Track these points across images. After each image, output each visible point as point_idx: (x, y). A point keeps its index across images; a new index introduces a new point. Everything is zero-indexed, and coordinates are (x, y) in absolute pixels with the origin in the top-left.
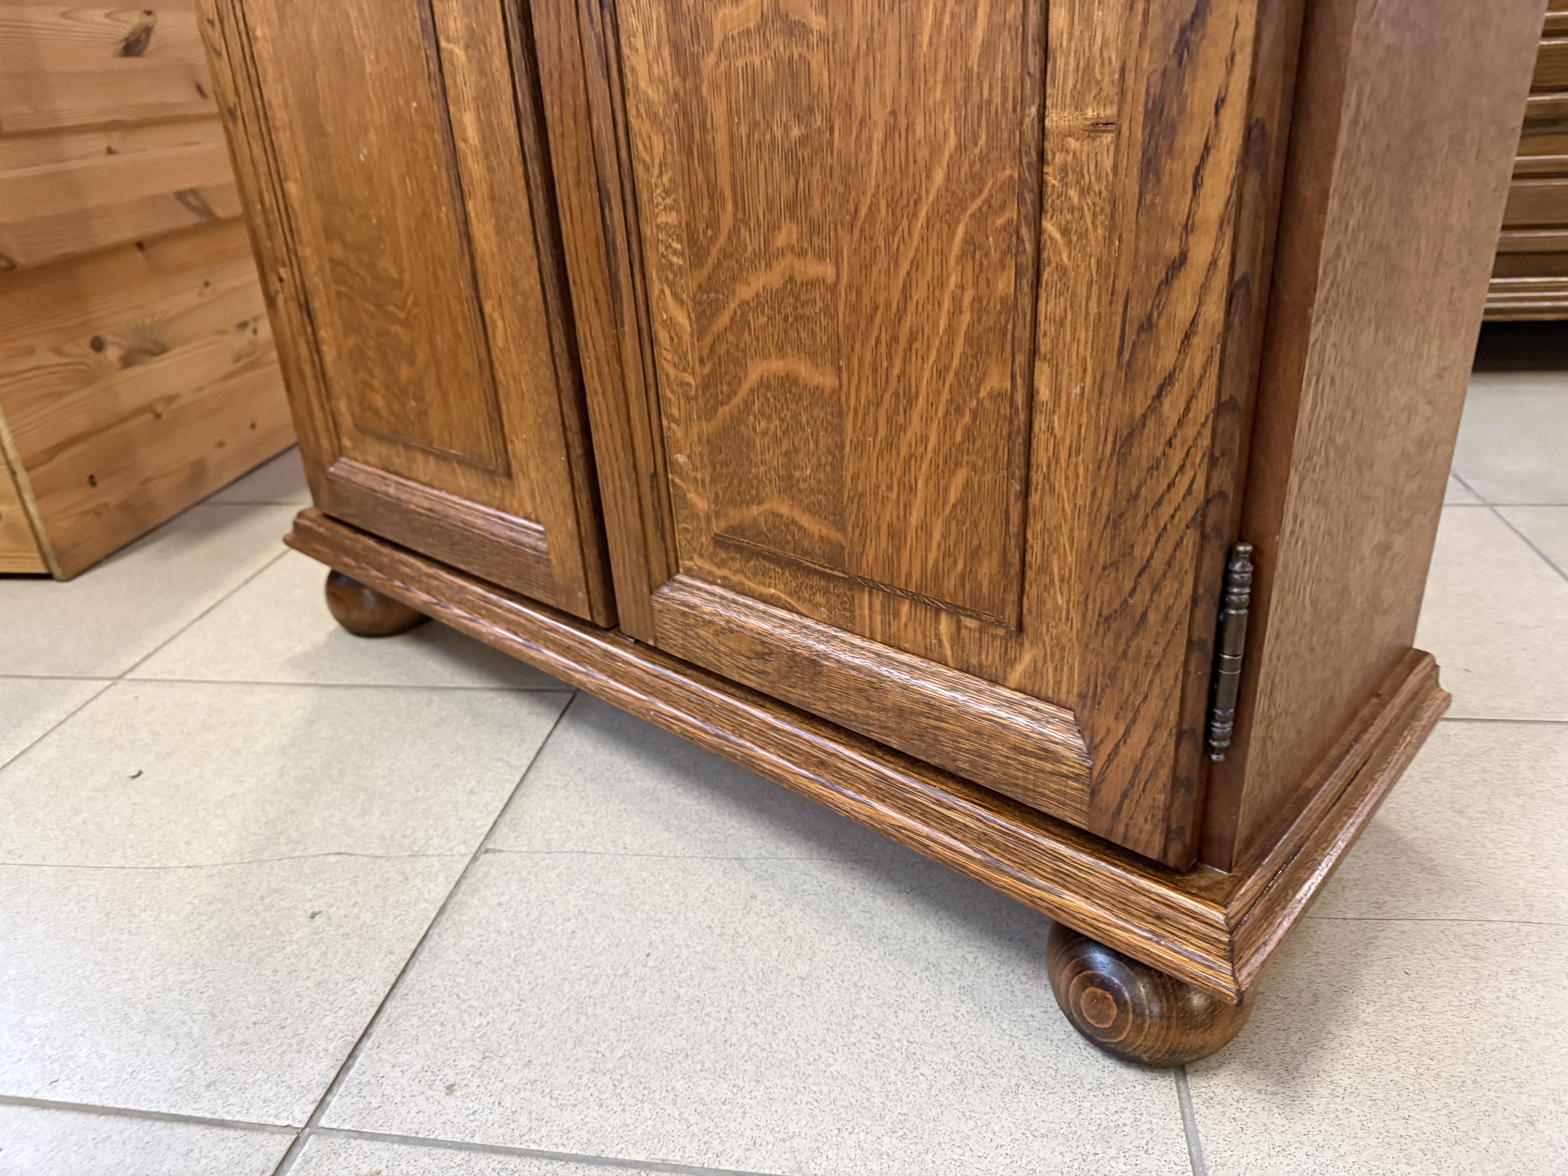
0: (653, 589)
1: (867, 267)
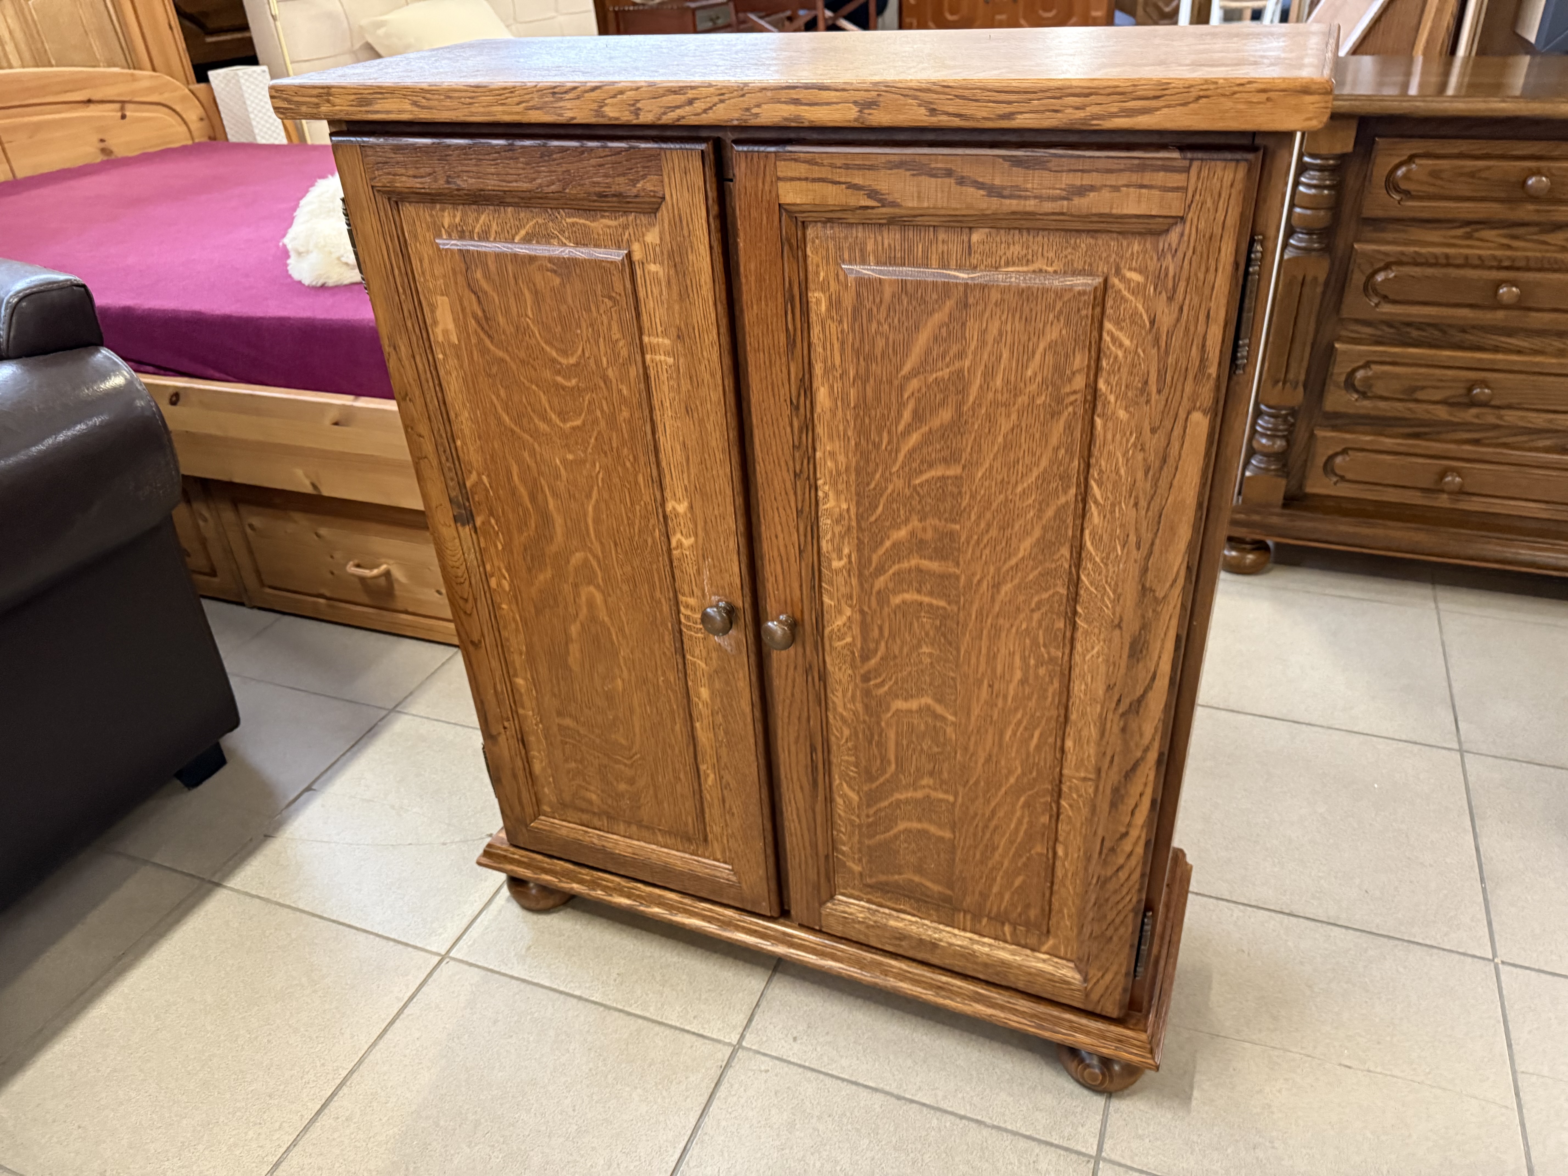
0: (821, 903)
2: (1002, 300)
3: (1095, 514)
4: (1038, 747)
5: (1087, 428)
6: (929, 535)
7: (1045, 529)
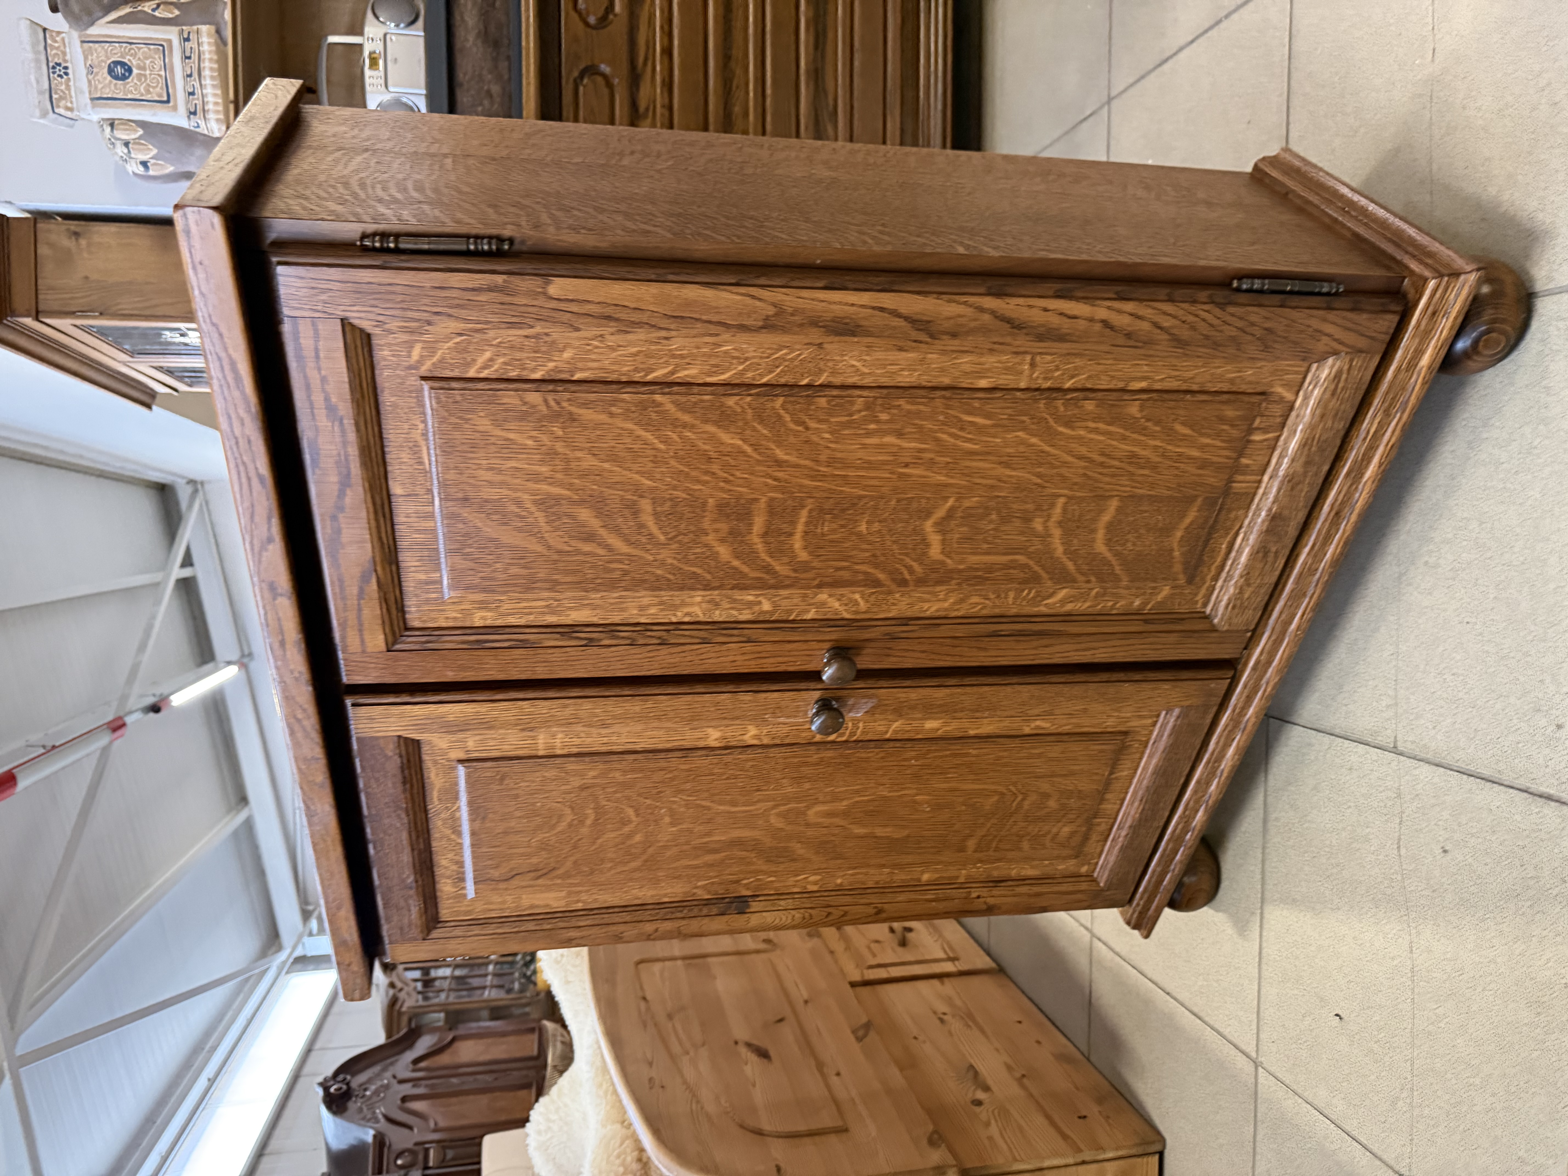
0: (1214, 629)
1: (1064, 479)
2: (456, 468)
3: (686, 372)
4: (988, 416)
5: (584, 387)
6: (724, 527)
7: (706, 421)
